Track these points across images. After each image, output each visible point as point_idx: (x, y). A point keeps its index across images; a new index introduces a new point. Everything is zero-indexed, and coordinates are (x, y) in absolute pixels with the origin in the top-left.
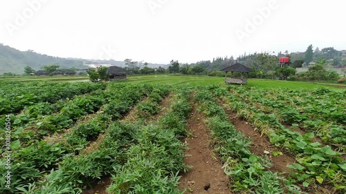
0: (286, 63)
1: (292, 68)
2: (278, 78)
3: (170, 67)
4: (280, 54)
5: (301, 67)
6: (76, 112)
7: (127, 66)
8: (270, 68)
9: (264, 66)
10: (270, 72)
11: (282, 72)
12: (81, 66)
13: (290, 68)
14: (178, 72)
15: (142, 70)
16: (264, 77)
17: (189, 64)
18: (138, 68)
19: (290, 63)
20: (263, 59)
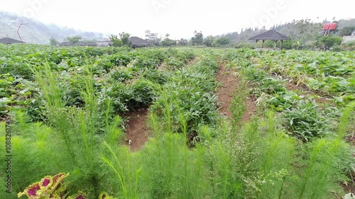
0: (331, 31)
1: (338, 37)
2: (319, 49)
3: (193, 38)
4: (325, 22)
5: (350, 35)
6: (109, 64)
7: (148, 38)
8: (309, 38)
9: (303, 35)
10: (310, 43)
11: (324, 41)
12: (101, 38)
13: (335, 36)
14: (201, 45)
15: (163, 42)
16: (300, 48)
17: (214, 36)
18: (160, 40)
19: (337, 31)
20: (303, 26)
